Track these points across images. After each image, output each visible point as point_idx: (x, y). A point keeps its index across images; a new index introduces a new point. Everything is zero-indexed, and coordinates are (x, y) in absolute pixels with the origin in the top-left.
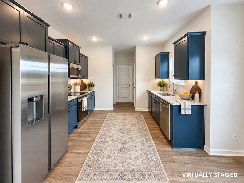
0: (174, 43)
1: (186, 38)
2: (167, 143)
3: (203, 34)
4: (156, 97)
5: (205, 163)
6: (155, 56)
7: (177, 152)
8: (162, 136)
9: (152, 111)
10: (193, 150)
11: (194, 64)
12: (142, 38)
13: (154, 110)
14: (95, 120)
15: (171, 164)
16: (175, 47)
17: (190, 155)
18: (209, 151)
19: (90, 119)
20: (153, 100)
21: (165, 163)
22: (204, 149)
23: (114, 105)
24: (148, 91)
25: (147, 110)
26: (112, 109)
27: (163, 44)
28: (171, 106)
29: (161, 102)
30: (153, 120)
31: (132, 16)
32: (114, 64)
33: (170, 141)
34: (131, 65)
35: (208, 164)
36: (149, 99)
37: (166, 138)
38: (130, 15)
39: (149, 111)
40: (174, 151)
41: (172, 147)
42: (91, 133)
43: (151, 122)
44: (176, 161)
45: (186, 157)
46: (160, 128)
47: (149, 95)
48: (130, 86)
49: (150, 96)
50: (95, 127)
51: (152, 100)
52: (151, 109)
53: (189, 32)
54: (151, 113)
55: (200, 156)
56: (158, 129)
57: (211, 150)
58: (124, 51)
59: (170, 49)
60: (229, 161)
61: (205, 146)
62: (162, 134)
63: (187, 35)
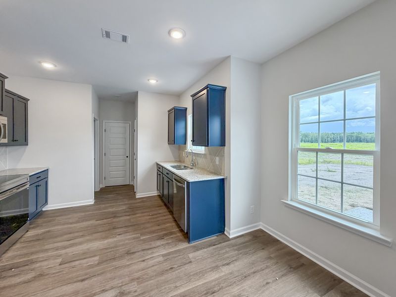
0: (193, 96)
1: (205, 91)
2: (182, 238)
3: (224, 90)
4: (168, 172)
5: (224, 251)
6: (169, 111)
7: (194, 247)
8: (176, 230)
9: (163, 195)
10: (213, 238)
11: (215, 126)
12: (148, 80)
13: (166, 192)
14: (49, 232)
15: (187, 267)
16: (193, 101)
17: (210, 246)
18: (229, 234)
19: (31, 233)
20: (165, 177)
21: (179, 268)
22: (225, 232)
23: (95, 192)
24: (157, 164)
25: (156, 194)
26: (91, 201)
27: (179, 95)
28: (188, 183)
29: (175, 180)
30: (165, 207)
31: (129, 40)
32: (96, 118)
33: (187, 233)
34: (130, 123)
35: (228, 249)
36: (159, 176)
37: (182, 231)
38: (124, 39)
39: (159, 196)
40: (192, 247)
41: (189, 242)
42: (36, 262)
43: (160, 211)
44: (193, 260)
45: (206, 250)
46: (174, 218)
47: (159, 169)
48: (127, 157)
49: (161, 171)
50: (47, 247)
51: (163, 178)
52: (161, 192)
53: (209, 84)
54: (161, 197)
55: (220, 243)
56: (172, 220)
57: (231, 232)
58: (117, 96)
59: (188, 104)
60: (247, 239)
61: (225, 228)
62: (176, 226)
63: (206, 87)
